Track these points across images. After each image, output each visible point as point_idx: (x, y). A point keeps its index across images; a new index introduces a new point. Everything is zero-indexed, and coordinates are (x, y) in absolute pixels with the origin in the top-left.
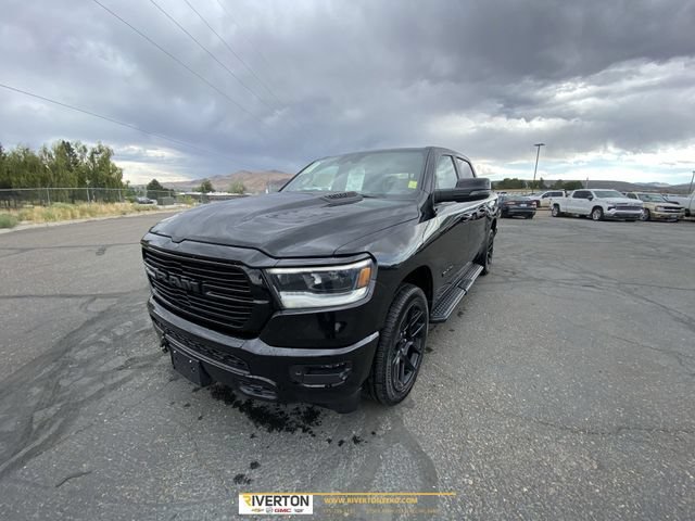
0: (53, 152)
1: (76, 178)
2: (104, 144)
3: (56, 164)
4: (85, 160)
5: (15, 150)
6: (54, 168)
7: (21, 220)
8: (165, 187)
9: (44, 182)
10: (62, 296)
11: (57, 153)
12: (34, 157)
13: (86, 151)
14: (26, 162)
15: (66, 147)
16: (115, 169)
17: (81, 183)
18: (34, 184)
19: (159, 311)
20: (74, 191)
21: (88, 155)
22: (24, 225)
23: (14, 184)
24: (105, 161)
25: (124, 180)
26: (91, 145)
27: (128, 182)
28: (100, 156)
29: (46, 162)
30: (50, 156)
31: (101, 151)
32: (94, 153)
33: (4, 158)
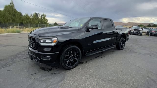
0: (33, 15)
1: (37, 22)
2: (44, 14)
3: (33, 18)
4: (40, 17)
5: (25, 15)
6: (33, 19)
7: (22, 31)
8: (58, 24)
9: (30, 22)
10: (22, 46)
11: (34, 16)
12: (29, 16)
13: (40, 15)
14: (27, 18)
15: (36, 14)
16: (46, 20)
17: (38, 23)
18: (28, 23)
19: (30, 49)
20: (36, 25)
21: (41, 16)
22: (23, 32)
23: (23, 23)
24: (44, 18)
25: (48, 22)
26: (42, 14)
27: (49, 23)
28: (43, 16)
29: (31, 17)
30: (32, 16)
31: (44, 15)
32: (42, 16)
33: (22, 16)
